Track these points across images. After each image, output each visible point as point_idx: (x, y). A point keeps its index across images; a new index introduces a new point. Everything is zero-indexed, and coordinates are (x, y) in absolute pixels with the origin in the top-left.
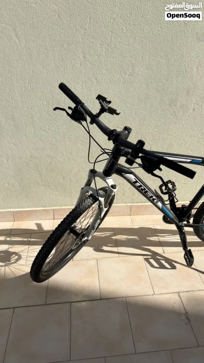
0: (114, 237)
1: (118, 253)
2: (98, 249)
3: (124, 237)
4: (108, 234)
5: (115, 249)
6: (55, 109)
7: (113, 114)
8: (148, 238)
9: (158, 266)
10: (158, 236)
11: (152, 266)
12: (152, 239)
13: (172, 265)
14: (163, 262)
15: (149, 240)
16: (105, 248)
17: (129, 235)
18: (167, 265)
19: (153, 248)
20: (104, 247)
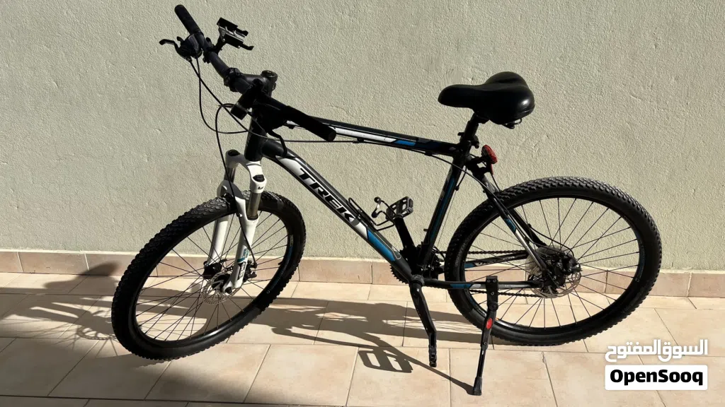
0: (321, 315)
1: (315, 339)
2: (282, 329)
3: (341, 315)
4: (312, 308)
5: (313, 333)
6: (162, 42)
7: (237, 47)
8: (385, 321)
9: (379, 365)
10: (405, 319)
11: (367, 363)
12: (390, 322)
13: (406, 364)
14: (392, 360)
15: (387, 324)
16: (295, 330)
17: (350, 314)
18: (396, 365)
19: (384, 338)
20: (294, 328)
